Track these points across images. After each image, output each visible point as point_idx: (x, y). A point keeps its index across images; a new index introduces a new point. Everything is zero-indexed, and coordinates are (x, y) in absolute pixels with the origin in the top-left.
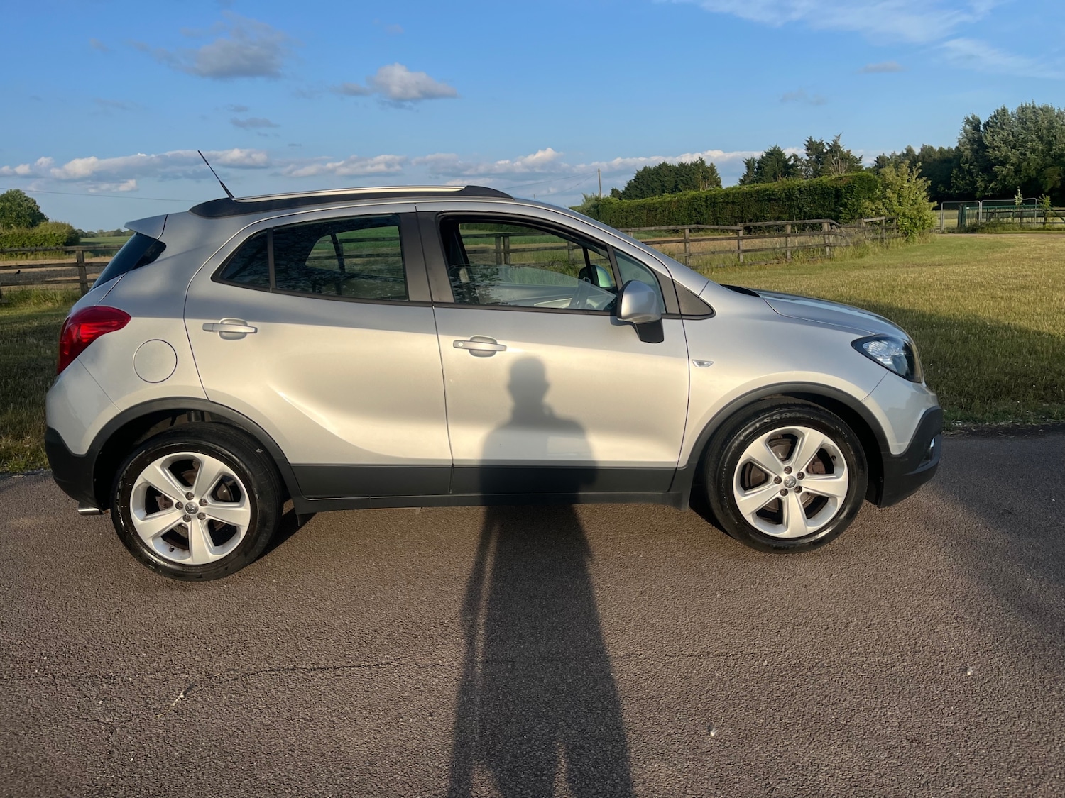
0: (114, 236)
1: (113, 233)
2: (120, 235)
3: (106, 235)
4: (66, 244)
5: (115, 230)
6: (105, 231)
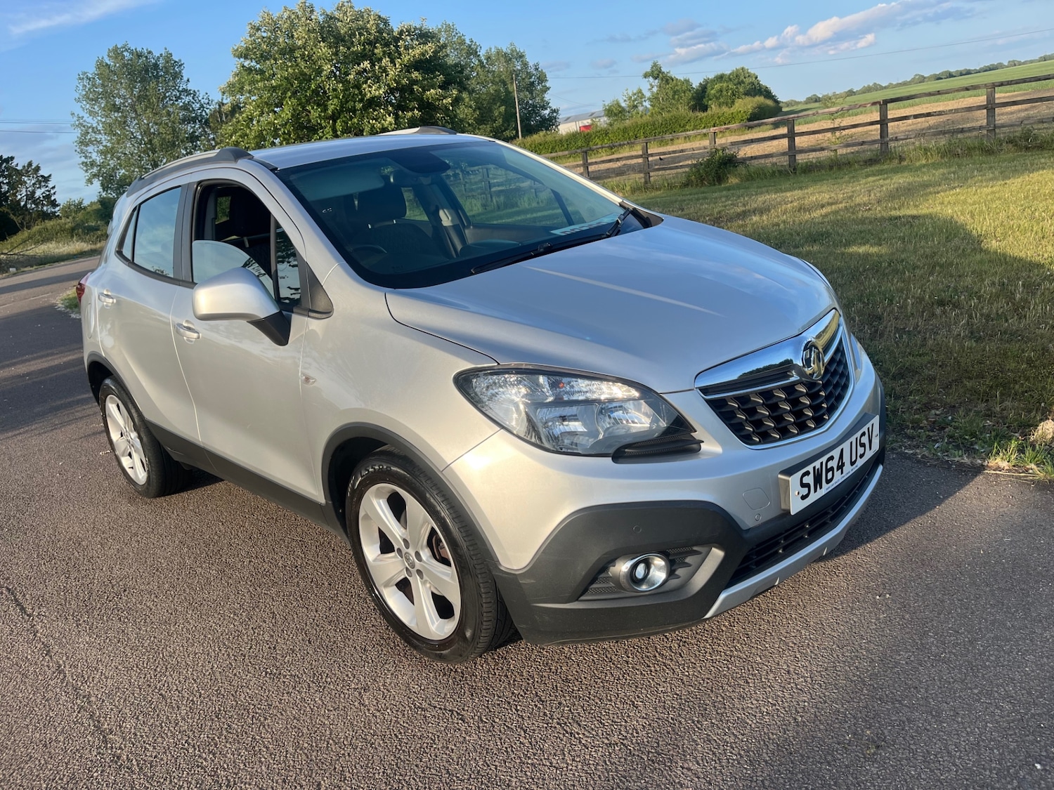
4: (749, 120)
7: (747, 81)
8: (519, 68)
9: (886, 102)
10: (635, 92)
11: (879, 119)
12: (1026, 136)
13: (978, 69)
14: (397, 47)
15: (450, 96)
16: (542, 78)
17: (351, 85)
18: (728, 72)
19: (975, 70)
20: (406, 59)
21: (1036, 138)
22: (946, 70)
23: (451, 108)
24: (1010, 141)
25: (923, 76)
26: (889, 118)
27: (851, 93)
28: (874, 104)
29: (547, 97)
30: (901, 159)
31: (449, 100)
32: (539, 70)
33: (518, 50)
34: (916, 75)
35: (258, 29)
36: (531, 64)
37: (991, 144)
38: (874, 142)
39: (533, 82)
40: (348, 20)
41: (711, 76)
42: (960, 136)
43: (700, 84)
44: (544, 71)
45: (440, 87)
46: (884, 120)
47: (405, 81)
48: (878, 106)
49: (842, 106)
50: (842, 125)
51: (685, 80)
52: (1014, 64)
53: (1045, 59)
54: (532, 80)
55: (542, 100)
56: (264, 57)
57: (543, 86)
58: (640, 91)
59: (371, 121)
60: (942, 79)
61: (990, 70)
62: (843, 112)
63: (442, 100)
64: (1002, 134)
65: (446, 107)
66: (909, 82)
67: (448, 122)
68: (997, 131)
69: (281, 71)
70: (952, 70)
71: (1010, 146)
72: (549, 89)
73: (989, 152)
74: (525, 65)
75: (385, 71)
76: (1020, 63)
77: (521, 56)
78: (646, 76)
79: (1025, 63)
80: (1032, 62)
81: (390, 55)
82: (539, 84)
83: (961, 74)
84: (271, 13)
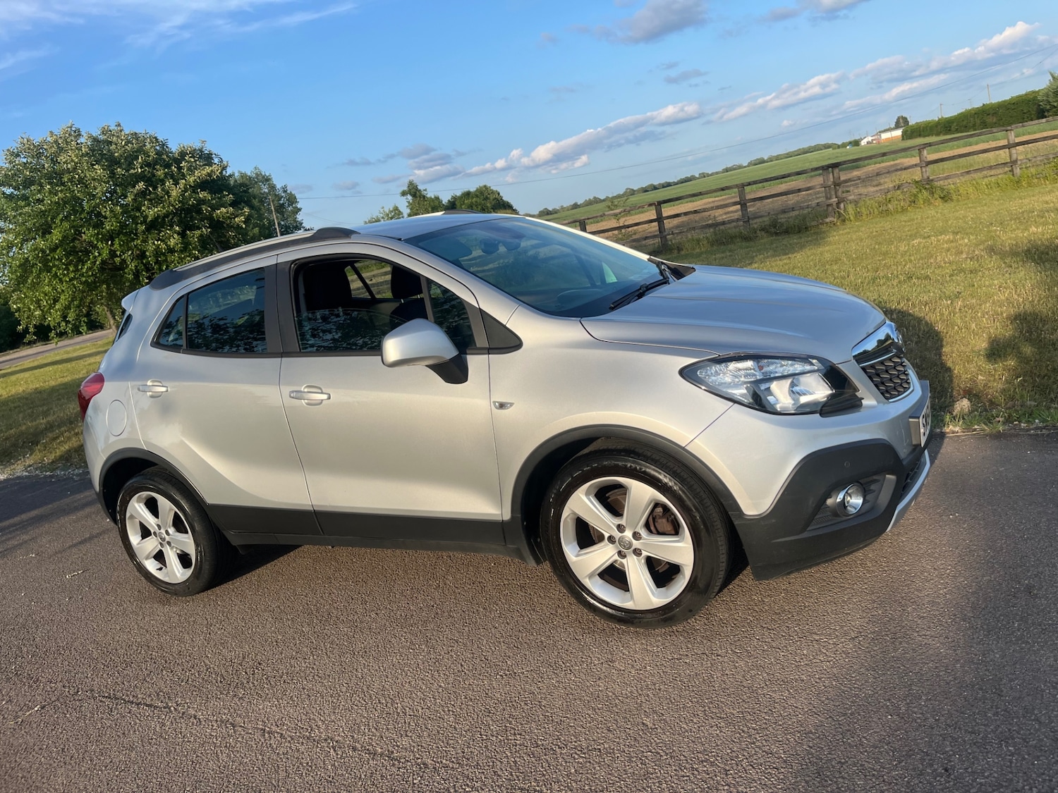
0: (571, 209)
1: (571, 207)
2: (576, 208)
3: (565, 209)
5: (572, 204)
6: (565, 206)
7: (492, 197)
8: (266, 190)
9: (660, 203)
10: (391, 209)
11: (655, 217)
12: (774, 224)
13: (676, 181)
14: (180, 168)
15: (242, 214)
16: (292, 200)
17: (130, 208)
18: (473, 189)
19: (674, 182)
20: (192, 179)
21: (782, 225)
22: (650, 183)
23: (244, 226)
24: (762, 229)
25: (633, 190)
26: (664, 216)
27: (575, 206)
28: (650, 205)
29: (299, 217)
30: (679, 249)
31: (242, 218)
32: (288, 192)
33: (263, 174)
34: (627, 189)
35: (18, 155)
36: (278, 186)
37: (748, 232)
38: (655, 237)
39: (283, 204)
40: (123, 143)
41: (459, 194)
42: (722, 227)
43: (449, 201)
44: (293, 193)
45: (230, 205)
46: (660, 218)
47: (192, 201)
48: (654, 207)
49: (625, 208)
50: (626, 224)
51: (435, 197)
52: (703, 176)
53: (727, 170)
54: (281, 202)
55: (295, 221)
56: (28, 183)
57: (294, 208)
58: (396, 209)
59: (156, 242)
60: (648, 191)
61: (686, 181)
62: (627, 212)
63: (234, 218)
64: (756, 224)
65: (238, 225)
66: (623, 195)
67: (240, 240)
68: (751, 222)
69: (48, 197)
70: (656, 183)
71: (763, 233)
72: (300, 210)
73: (746, 239)
74: (273, 187)
75: (168, 193)
76: (709, 175)
77: (267, 180)
78: (404, 194)
79: (712, 174)
80: (717, 173)
81: (172, 177)
82: (288, 205)
83: (664, 187)
84: (32, 139)
